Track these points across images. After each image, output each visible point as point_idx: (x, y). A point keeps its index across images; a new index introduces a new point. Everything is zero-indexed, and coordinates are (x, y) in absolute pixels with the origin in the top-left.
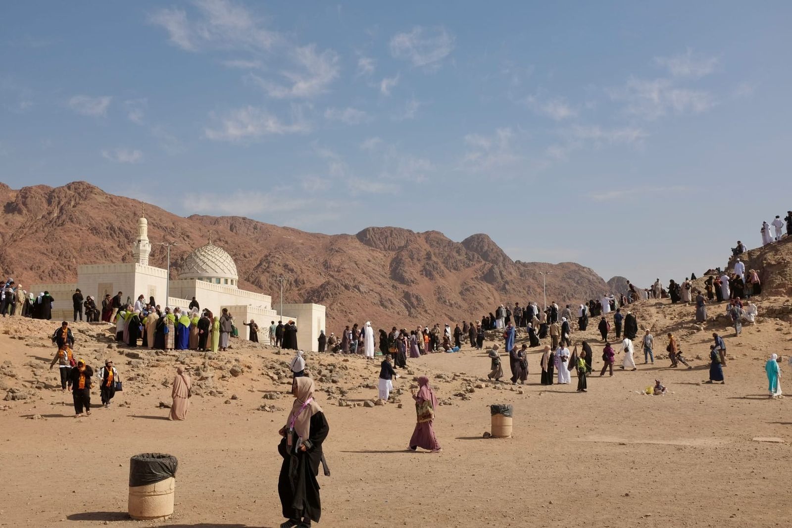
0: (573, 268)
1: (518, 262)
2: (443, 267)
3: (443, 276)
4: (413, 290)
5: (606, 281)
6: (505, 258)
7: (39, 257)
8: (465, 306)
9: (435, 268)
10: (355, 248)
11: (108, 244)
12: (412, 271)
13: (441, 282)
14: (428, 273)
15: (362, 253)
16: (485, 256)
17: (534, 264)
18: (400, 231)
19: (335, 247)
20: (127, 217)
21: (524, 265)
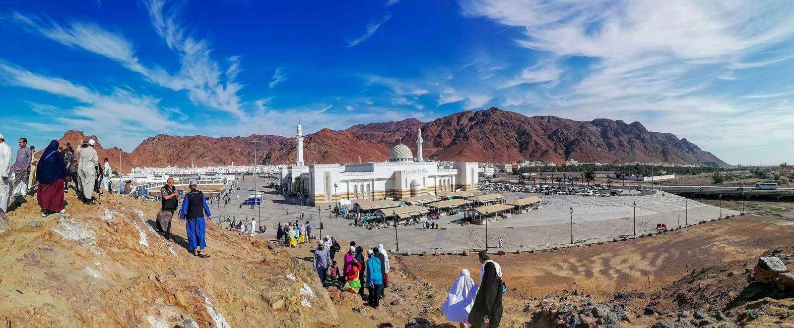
0: (670, 135)
1: (650, 132)
2: (622, 133)
3: (622, 136)
4: (611, 141)
5: (680, 139)
6: (646, 130)
7: (477, 134)
8: (630, 147)
9: (619, 134)
10: (590, 126)
11: (500, 128)
12: (610, 134)
13: (622, 138)
14: (616, 135)
15: (593, 128)
16: (638, 129)
17: (656, 133)
18: (607, 120)
19: (584, 126)
20: (508, 118)
21: (653, 133)
